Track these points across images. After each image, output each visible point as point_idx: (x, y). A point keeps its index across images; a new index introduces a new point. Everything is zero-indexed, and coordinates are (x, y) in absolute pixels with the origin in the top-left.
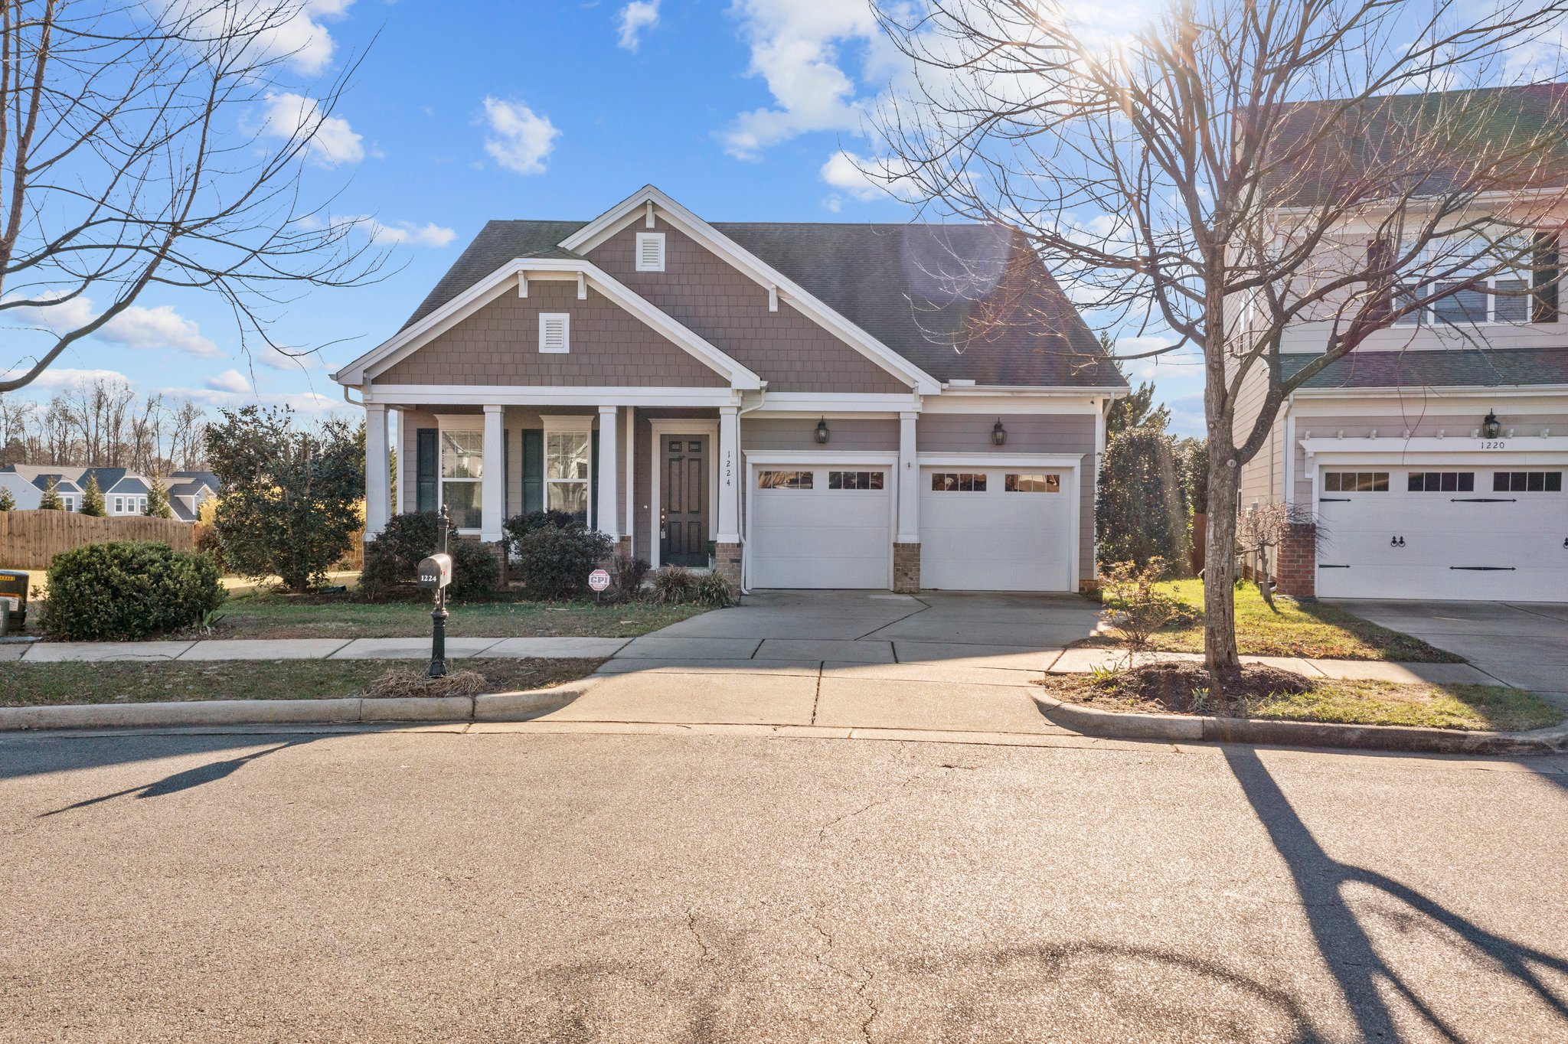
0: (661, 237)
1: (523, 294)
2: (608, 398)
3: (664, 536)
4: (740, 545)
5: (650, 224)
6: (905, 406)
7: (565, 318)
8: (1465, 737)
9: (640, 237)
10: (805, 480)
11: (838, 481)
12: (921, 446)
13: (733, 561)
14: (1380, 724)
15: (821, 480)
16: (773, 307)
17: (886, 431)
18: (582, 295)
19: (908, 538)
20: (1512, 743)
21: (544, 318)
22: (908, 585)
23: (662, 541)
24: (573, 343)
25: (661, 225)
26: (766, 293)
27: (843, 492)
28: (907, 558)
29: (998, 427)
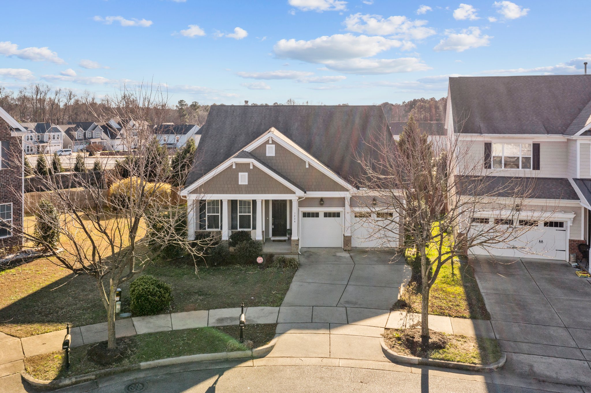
0: (274, 146)
1: (234, 167)
2: (260, 198)
3: (273, 227)
4: (298, 240)
5: (270, 142)
6: (347, 195)
7: (247, 174)
8: (475, 367)
9: (267, 146)
10: (316, 215)
11: (327, 215)
12: (351, 206)
13: (296, 245)
14: (458, 362)
15: (321, 215)
16: (307, 166)
17: (341, 202)
18: (251, 167)
19: (347, 234)
20: (485, 369)
21: (240, 174)
22: (348, 248)
23: (273, 229)
24: (249, 181)
25: (274, 142)
26: (305, 162)
27: (328, 218)
28: (347, 240)
29: (374, 200)
